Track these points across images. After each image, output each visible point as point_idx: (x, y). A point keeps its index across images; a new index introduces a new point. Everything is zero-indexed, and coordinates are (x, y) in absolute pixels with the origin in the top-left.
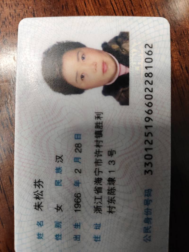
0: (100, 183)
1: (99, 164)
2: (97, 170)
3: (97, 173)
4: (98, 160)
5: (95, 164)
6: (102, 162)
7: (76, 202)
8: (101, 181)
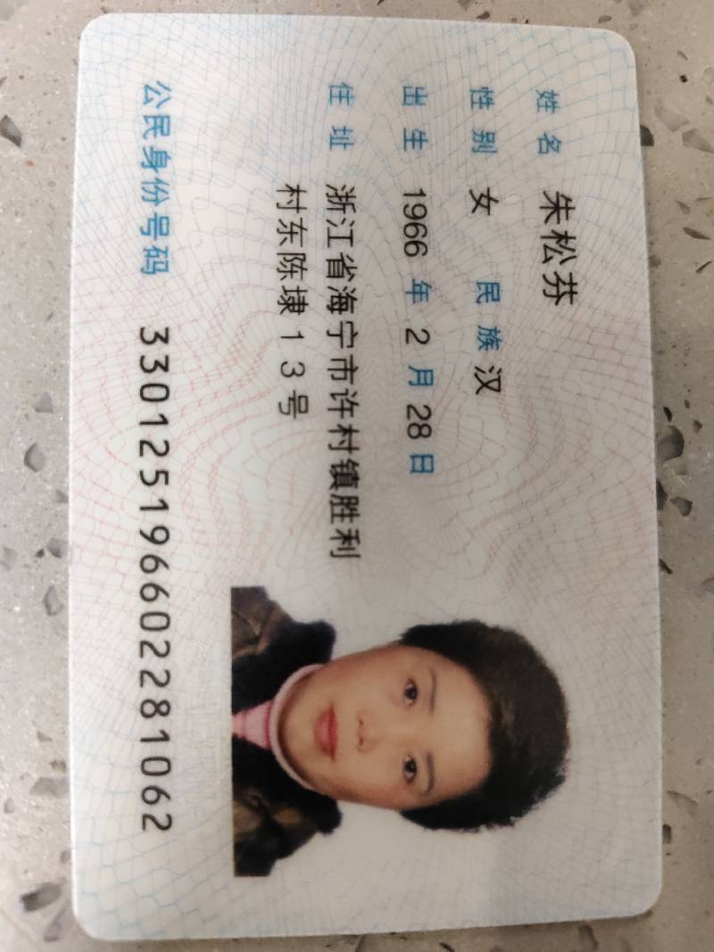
0: (336, 294)
1: (341, 365)
2: (347, 341)
3: (347, 328)
4: (345, 378)
5: (356, 364)
6: (331, 373)
7: (422, 225)
8: (332, 301)
